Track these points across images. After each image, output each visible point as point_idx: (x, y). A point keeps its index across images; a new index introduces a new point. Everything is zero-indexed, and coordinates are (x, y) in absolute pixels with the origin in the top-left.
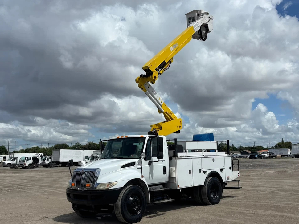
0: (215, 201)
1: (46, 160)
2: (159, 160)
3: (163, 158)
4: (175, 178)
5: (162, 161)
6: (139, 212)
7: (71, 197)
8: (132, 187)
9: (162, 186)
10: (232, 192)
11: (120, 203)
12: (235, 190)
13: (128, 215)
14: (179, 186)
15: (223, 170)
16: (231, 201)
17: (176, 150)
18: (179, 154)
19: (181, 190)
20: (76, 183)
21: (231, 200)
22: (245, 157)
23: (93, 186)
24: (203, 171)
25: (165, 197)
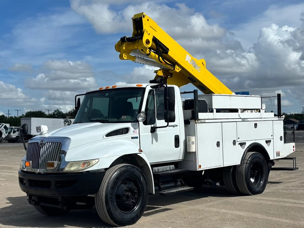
0: (257, 189)
1: (12, 132)
2: (168, 124)
3: (174, 121)
4: (194, 153)
5: (174, 126)
6: (136, 208)
7: (25, 185)
8: (124, 169)
9: (173, 166)
10: (280, 175)
11: (104, 193)
12: (286, 173)
13: (118, 213)
14: (200, 166)
15: (270, 141)
16: (283, 189)
17: (195, 110)
18: (201, 115)
19: (203, 173)
20: (31, 162)
21: (281, 188)
22: (290, 128)
23: (59, 165)
24: (239, 143)
25: (177, 184)
